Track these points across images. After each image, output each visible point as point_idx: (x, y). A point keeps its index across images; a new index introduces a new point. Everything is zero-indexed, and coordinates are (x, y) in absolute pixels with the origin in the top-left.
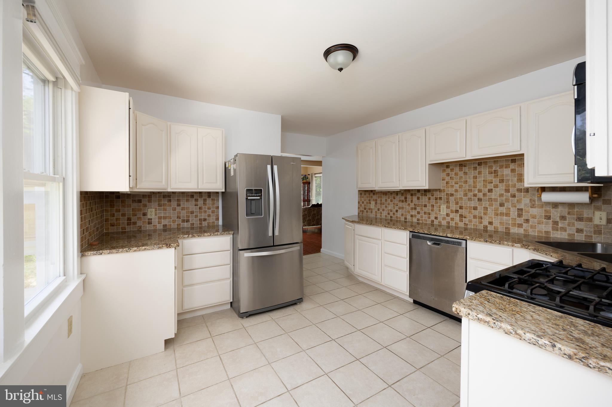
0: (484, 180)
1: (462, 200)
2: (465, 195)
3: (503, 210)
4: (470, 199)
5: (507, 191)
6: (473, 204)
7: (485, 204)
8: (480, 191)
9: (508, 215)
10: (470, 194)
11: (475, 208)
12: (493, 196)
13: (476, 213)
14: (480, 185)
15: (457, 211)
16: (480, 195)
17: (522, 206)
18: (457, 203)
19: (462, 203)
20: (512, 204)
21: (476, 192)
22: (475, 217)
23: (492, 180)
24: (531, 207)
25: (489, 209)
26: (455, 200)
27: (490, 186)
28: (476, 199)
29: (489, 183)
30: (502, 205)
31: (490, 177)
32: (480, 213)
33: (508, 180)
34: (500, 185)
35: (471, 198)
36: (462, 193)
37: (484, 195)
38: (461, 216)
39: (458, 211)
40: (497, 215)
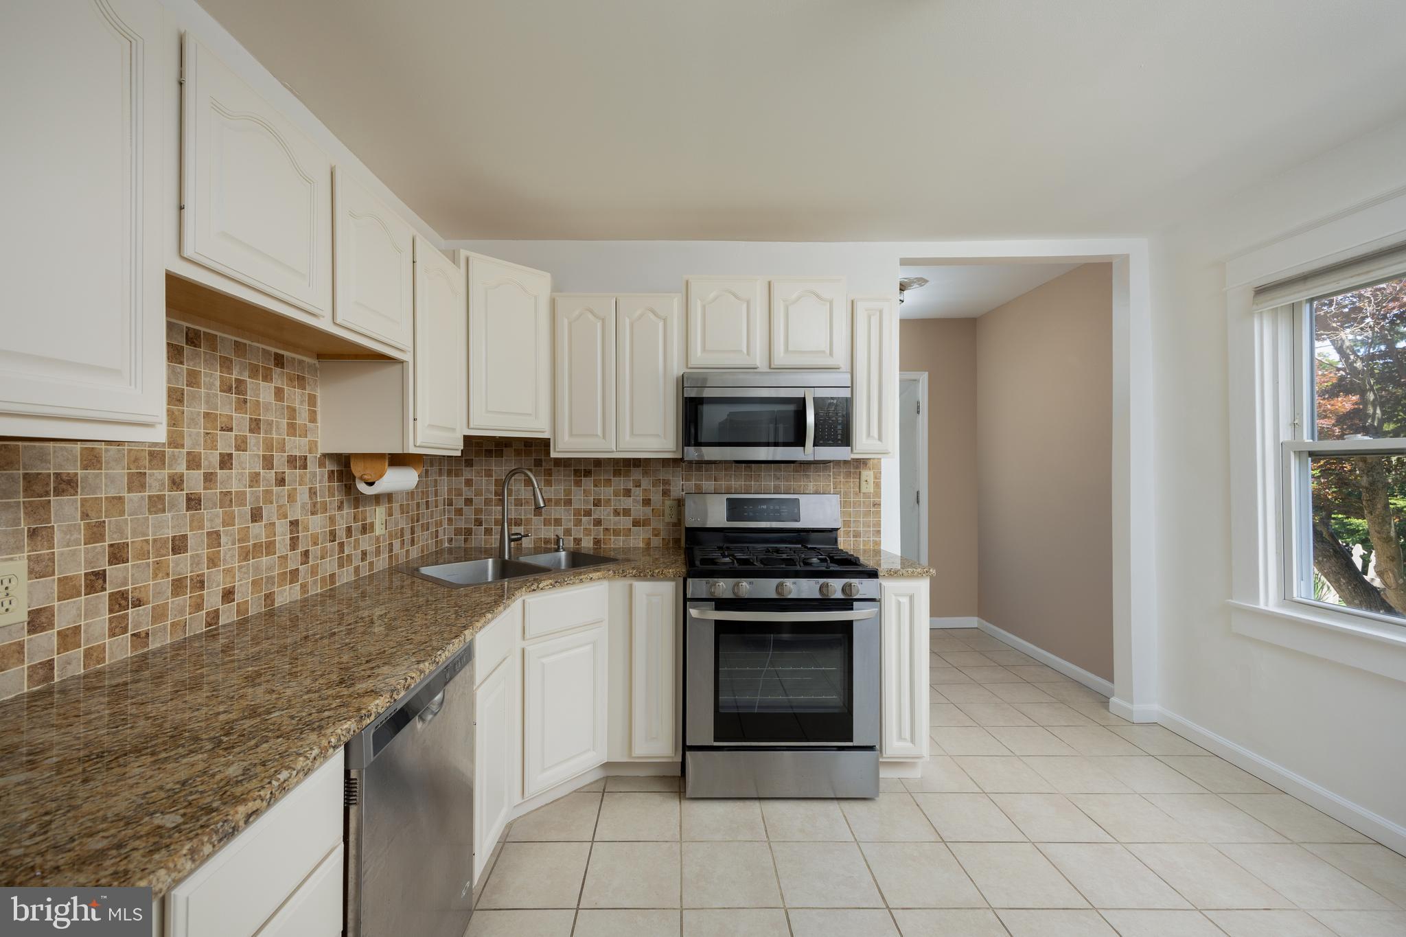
0: (207, 415)
1: (122, 513)
2: (137, 481)
3: (258, 532)
4: (157, 504)
5: (268, 462)
6: (168, 524)
7: (212, 516)
8: (194, 462)
9: (270, 547)
10: (157, 478)
11: (179, 546)
12: (234, 480)
13: (182, 565)
14: (193, 435)
15: (96, 580)
16: (194, 481)
17: (296, 513)
18: (95, 533)
19: (120, 531)
20: (280, 507)
21: (181, 468)
22: (178, 586)
23: (231, 417)
24: (312, 514)
25: (223, 540)
26: (85, 515)
27: (225, 443)
28: (181, 497)
29: (222, 429)
30: (256, 516)
31: (225, 406)
32: (196, 561)
33: (270, 423)
34: (252, 439)
35: (161, 498)
36: (121, 473)
37: (209, 478)
38: (120, 601)
39: (101, 575)
40: (245, 555)
